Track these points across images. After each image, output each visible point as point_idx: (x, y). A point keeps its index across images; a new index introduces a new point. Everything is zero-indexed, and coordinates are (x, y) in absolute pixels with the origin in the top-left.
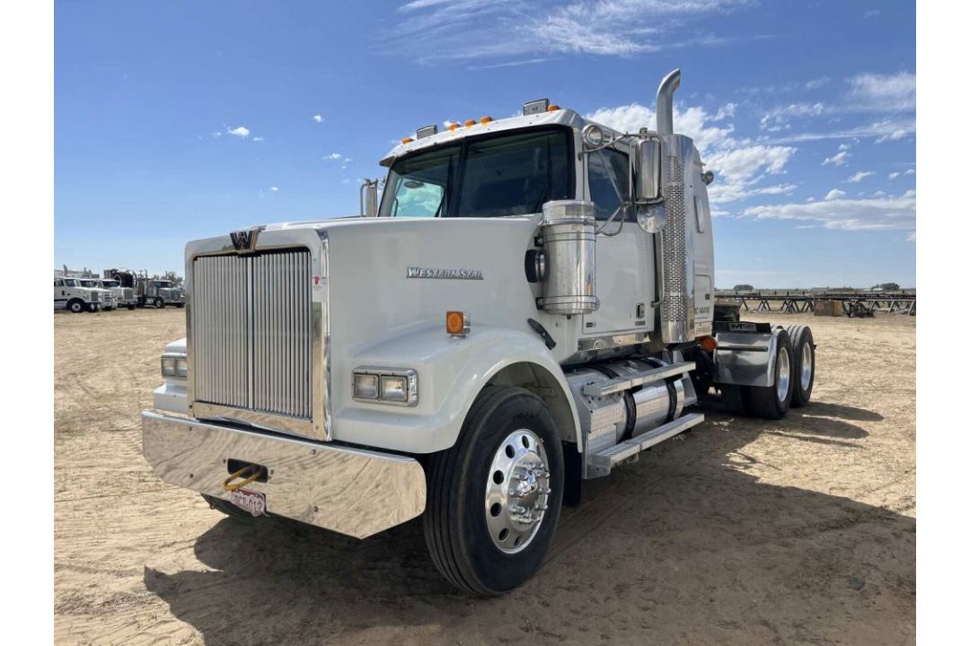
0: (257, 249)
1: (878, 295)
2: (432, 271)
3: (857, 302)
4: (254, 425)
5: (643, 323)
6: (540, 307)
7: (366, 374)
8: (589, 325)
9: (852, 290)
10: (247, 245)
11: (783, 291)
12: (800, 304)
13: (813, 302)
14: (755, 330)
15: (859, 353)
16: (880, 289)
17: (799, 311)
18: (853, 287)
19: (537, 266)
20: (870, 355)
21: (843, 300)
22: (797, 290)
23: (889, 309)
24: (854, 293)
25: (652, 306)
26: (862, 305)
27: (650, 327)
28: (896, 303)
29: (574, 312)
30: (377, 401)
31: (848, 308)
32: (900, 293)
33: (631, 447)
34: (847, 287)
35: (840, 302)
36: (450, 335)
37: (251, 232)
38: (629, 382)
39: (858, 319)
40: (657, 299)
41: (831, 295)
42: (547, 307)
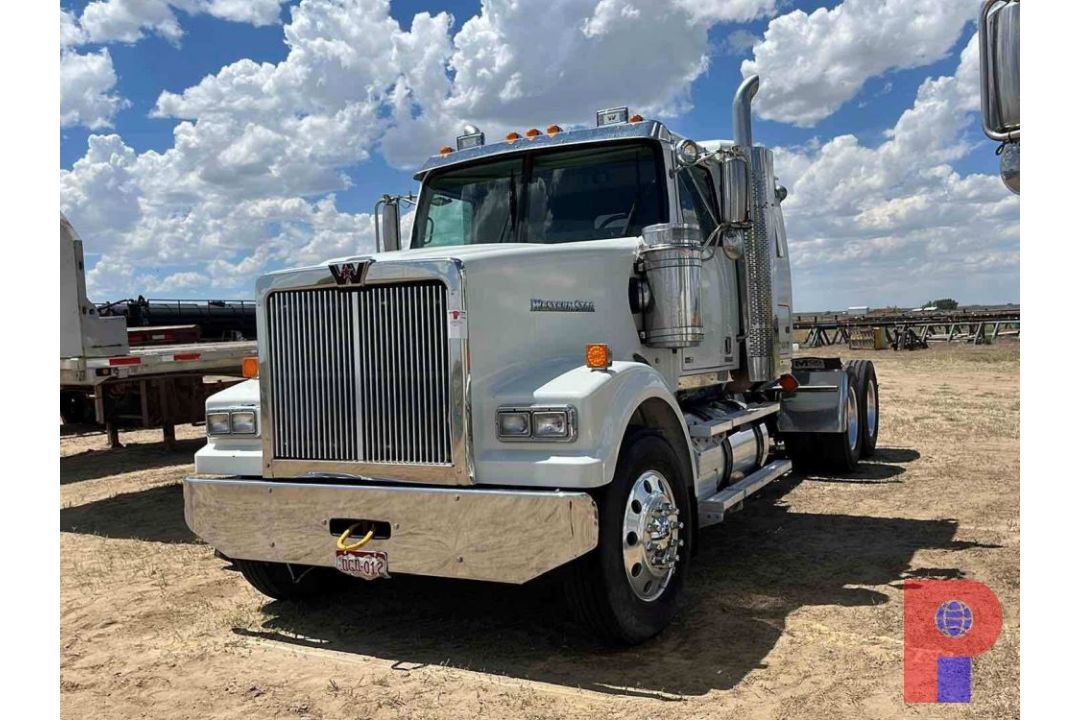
0: (367, 283)
1: (931, 317)
2: (552, 303)
3: (905, 330)
4: (363, 478)
5: (730, 360)
6: (644, 342)
7: (515, 411)
8: (688, 360)
9: (900, 311)
10: (356, 278)
11: (809, 315)
12: (831, 334)
13: (847, 330)
14: (823, 367)
15: (911, 408)
16: (933, 308)
17: (829, 344)
18: (900, 307)
19: (640, 295)
20: (927, 410)
21: (886, 325)
22: (829, 313)
23: (948, 336)
24: (900, 314)
25: (738, 341)
26: (911, 333)
27: (736, 364)
28: (957, 328)
29: (678, 345)
30: (531, 439)
31: (893, 337)
32: (960, 313)
33: (734, 494)
34: (892, 306)
35: (883, 329)
36: (590, 369)
37: (361, 265)
38: (730, 422)
39: (908, 353)
40: (741, 332)
41: (871, 319)
42: (652, 340)
